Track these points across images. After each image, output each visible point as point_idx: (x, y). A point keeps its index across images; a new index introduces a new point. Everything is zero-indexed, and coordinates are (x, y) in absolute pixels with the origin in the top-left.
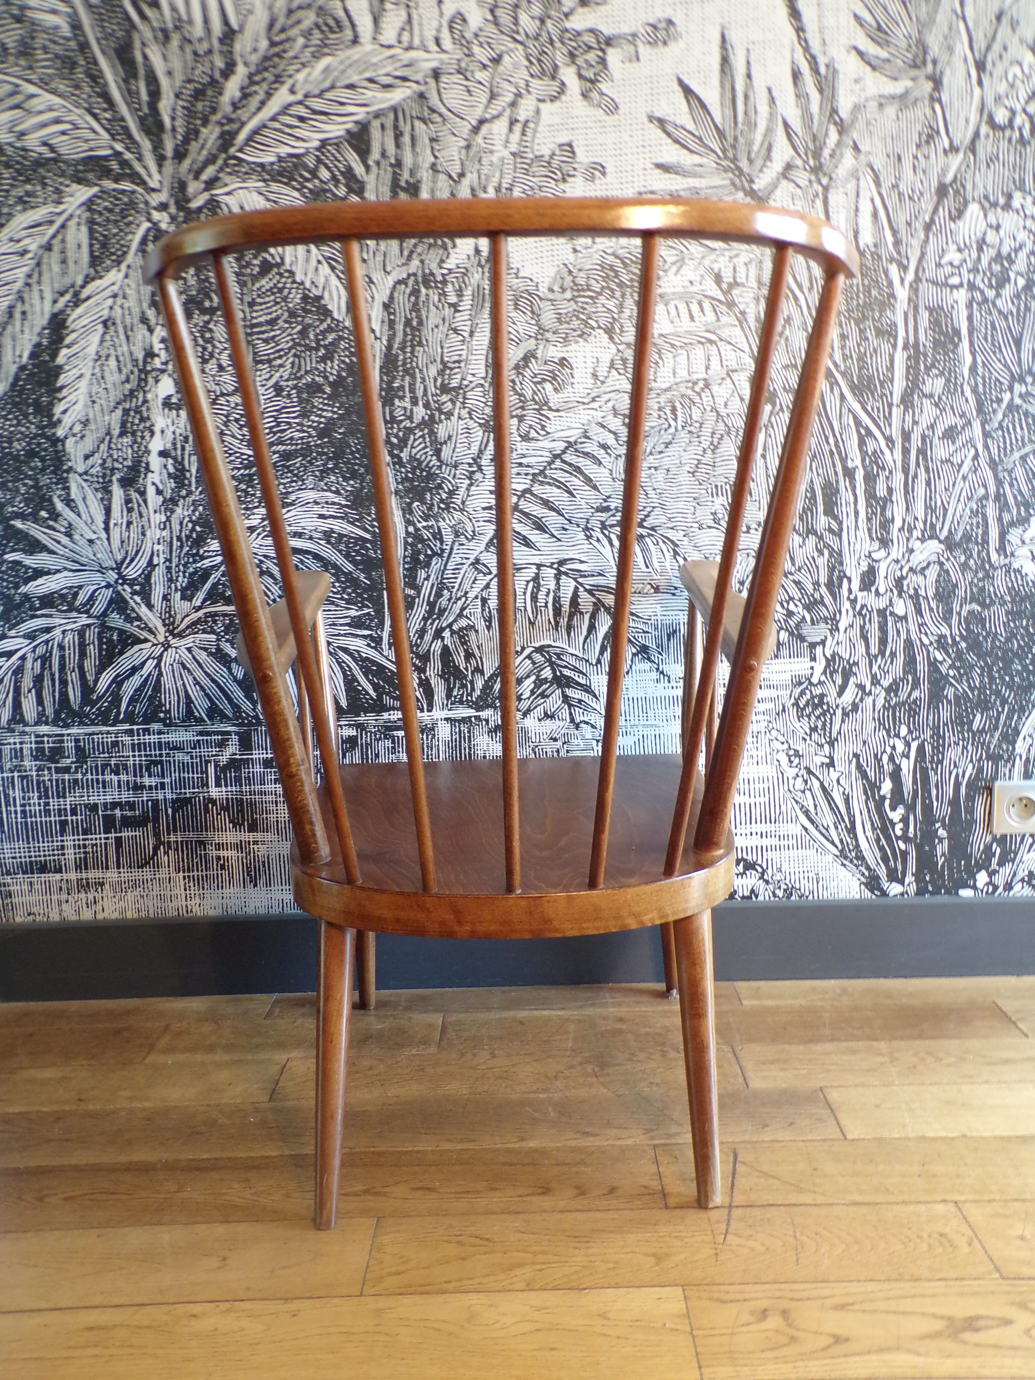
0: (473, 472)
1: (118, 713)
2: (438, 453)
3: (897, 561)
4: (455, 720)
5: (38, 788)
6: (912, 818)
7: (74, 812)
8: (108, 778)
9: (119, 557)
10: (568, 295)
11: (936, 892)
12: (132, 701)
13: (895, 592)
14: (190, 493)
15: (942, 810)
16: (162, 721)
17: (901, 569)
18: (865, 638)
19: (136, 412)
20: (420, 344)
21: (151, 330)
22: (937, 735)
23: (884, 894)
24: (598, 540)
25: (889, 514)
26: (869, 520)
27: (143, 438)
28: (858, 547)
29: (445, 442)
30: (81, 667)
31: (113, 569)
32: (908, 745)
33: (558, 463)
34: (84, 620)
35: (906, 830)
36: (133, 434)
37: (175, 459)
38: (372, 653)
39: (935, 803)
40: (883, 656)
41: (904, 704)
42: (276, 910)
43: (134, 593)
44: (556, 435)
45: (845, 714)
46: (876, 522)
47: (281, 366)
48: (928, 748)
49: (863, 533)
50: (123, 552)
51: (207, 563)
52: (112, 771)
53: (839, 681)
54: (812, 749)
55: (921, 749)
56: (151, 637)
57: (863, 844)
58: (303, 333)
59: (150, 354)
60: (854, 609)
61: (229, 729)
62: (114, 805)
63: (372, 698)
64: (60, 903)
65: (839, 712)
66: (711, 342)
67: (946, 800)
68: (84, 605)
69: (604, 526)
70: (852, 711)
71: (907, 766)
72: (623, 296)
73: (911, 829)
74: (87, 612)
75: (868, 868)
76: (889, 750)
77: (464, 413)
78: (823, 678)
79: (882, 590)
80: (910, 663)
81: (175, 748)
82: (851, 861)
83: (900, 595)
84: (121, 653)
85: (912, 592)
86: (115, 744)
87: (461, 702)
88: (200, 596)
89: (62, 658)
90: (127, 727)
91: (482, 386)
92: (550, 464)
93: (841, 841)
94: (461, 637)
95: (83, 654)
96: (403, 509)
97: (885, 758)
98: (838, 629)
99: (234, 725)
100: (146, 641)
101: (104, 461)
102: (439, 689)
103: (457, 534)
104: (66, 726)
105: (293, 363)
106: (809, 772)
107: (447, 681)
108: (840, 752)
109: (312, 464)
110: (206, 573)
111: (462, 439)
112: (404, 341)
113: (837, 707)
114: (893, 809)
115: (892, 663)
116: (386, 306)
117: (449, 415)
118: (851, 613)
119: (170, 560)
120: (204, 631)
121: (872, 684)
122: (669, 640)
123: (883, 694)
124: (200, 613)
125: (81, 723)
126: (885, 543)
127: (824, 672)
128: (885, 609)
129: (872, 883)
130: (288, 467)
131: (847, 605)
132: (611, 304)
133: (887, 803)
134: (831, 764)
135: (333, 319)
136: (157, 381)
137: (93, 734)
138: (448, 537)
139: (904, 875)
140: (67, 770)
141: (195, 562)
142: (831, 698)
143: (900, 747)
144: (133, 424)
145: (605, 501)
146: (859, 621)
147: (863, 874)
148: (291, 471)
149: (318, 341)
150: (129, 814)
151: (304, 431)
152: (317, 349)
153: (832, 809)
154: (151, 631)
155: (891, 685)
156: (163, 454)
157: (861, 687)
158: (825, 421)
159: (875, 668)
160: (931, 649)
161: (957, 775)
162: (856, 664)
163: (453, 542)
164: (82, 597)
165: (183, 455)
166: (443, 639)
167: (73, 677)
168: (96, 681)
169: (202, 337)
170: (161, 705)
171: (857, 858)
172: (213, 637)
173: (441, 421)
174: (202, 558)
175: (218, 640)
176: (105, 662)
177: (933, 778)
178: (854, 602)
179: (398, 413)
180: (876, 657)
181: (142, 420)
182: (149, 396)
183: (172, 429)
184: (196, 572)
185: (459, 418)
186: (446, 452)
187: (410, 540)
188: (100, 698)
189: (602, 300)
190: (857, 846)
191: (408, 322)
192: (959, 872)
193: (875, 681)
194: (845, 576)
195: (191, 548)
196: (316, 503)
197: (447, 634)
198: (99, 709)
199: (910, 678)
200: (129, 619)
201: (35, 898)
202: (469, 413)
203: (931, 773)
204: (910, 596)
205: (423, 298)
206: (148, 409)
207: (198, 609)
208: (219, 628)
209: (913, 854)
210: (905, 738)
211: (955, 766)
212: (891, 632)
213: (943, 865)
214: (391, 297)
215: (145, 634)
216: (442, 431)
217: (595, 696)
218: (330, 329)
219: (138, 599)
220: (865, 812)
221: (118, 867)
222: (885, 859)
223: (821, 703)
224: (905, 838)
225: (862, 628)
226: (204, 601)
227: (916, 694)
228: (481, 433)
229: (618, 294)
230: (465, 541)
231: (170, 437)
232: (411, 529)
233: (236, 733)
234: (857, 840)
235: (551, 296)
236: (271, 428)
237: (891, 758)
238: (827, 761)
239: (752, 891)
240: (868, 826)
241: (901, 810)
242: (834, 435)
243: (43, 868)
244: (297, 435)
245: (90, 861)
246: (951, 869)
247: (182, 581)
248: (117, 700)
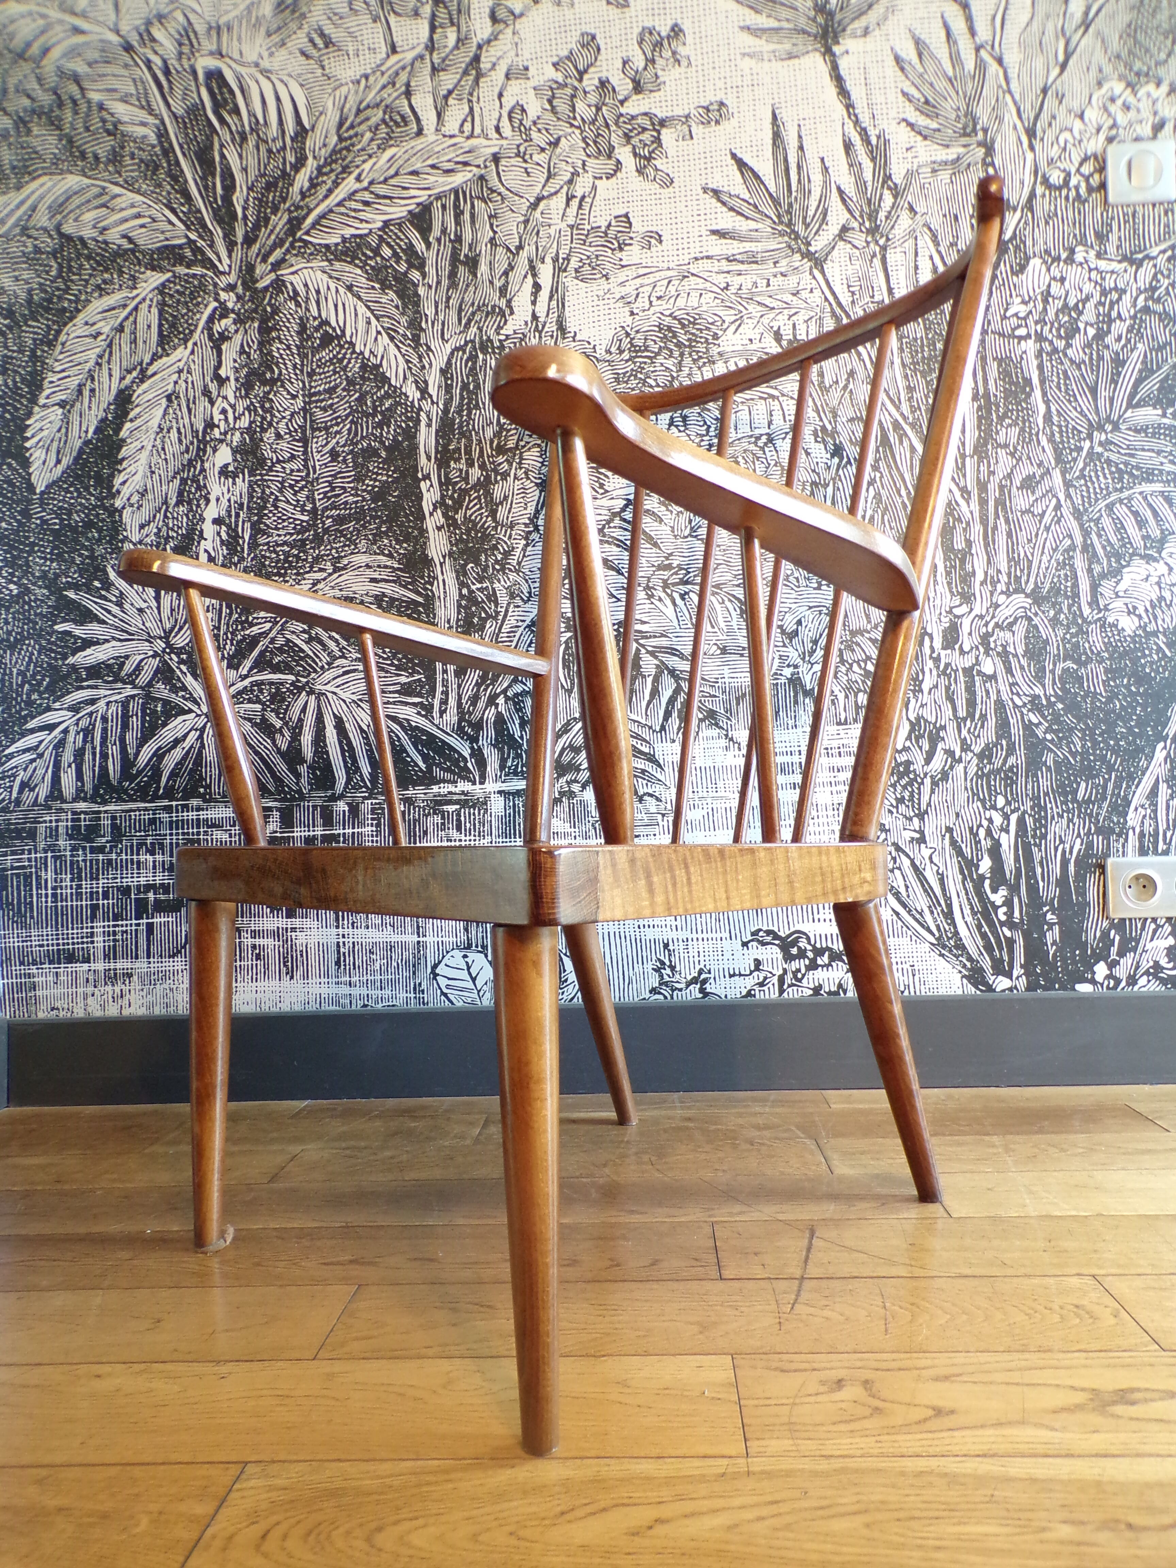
0: (530, 533)
1: (158, 788)
2: (493, 513)
3: (981, 617)
4: (509, 793)
5: (72, 869)
6: (1016, 900)
7: (106, 896)
8: (142, 858)
9: (168, 626)
10: (626, 355)
11: (1048, 988)
12: (173, 775)
13: (982, 650)
14: (241, 559)
15: (1049, 891)
16: (202, 796)
17: (986, 625)
18: (951, 699)
19: (193, 481)
20: (477, 407)
21: (212, 403)
22: (1039, 807)
23: (990, 989)
24: (660, 600)
25: (969, 567)
26: (948, 573)
27: (198, 506)
28: (938, 602)
29: (501, 503)
30: (122, 740)
31: (161, 638)
32: (1006, 817)
33: (617, 521)
34: (129, 691)
35: (1010, 914)
36: (189, 503)
37: (229, 526)
38: (422, 722)
39: (1041, 884)
40: (973, 720)
41: (999, 771)
43: (181, 662)
44: (615, 493)
45: (935, 784)
46: (955, 576)
47: (337, 432)
48: (1029, 821)
49: (942, 588)
50: (172, 621)
51: (255, 630)
52: (147, 851)
53: (926, 747)
54: (900, 823)
55: (1021, 822)
56: (195, 708)
57: (963, 931)
58: (361, 400)
59: (210, 425)
60: (938, 668)
61: (270, 804)
62: (148, 887)
63: (421, 770)
64: (85, 998)
65: (928, 781)
66: (773, 397)
67: (1053, 879)
68: (130, 675)
69: (666, 585)
70: (941, 779)
71: (1007, 842)
72: (682, 355)
73: (1017, 914)
74: (132, 683)
75: (970, 959)
76: (985, 823)
77: (520, 473)
78: (908, 744)
79: (966, 648)
80: (1003, 726)
81: (214, 826)
82: (950, 951)
83: (987, 653)
84: (165, 724)
85: (1000, 649)
86: (152, 821)
87: (516, 773)
88: (248, 664)
89: (105, 730)
90: (166, 803)
91: (539, 446)
92: (609, 522)
93: (938, 927)
94: (515, 704)
95: (125, 726)
96: (457, 572)
97: (982, 833)
98: (921, 691)
99: (276, 800)
100: (190, 711)
101: (159, 530)
102: (492, 758)
103: (512, 596)
104: (105, 802)
105: (350, 430)
106: (898, 849)
107: (501, 750)
108: (933, 826)
109: (365, 528)
110: (254, 641)
111: (517, 499)
112: (461, 405)
113: (926, 775)
114: (995, 890)
115: (982, 726)
116: (443, 372)
117: (505, 476)
118: (935, 672)
119: (219, 629)
120: (250, 701)
121: (962, 750)
122: (738, 704)
123: (975, 761)
124: (246, 682)
125: (120, 800)
126: (967, 598)
127: (909, 738)
128: (972, 668)
129: (975, 976)
130: (341, 532)
131: (930, 664)
132: (669, 363)
133: (987, 883)
134: (922, 840)
135: (390, 385)
136: (215, 450)
137: (131, 810)
138: (503, 600)
139: (1011, 967)
140: (101, 850)
141: (243, 629)
142: (918, 766)
143: (998, 819)
144: (189, 492)
145: (667, 558)
146: (944, 681)
147: (964, 966)
148: (345, 536)
149: (375, 408)
150: (162, 897)
151: (358, 495)
152: (374, 415)
153: (925, 891)
154: (195, 702)
155: (983, 751)
156: (217, 521)
157: (950, 753)
158: (895, 472)
159: (964, 732)
160: (1025, 711)
161: (1064, 852)
162: (944, 728)
163: (509, 604)
164: (128, 667)
165: (237, 522)
166: (497, 705)
167: (114, 750)
168: (137, 755)
169: (262, 407)
170: (201, 779)
171: (957, 947)
172: (258, 707)
173: (497, 482)
174: (251, 625)
175: (264, 710)
176: (148, 733)
177: (1037, 855)
178: (937, 660)
179: (454, 474)
180: (964, 720)
181: (199, 488)
182: (207, 465)
183: (227, 496)
184: (244, 638)
185: (515, 478)
186: (502, 513)
187: (463, 603)
188: (139, 772)
189: (660, 359)
190: (956, 933)
191: (465, 386)
192: (1075, 962)
193: (965, 747)
194: (926, 633)
195: (240, 615)
196: (368, 566)
197: (501, 700)
198: (138, 784)
199: (1004, 742)
200: (174, 690)
201: (60, 990)
202: (526, 473)
203: (1035, 850)
204: (998, 654)
205: (480, 362)
206: (205, 477)
207: (244, 678)
208: (265, 697)
209: (1020, 942)
210: (1002, 809)
211: (1062, 842)
212: (980, 693)
213: (1055, 955)
214: (449, 362)
215: (190, 705)
216: (498, 492)
217: (659, 766)
218: (387, 396)
219: (184, 668)
220: (963, 894)
221: (149, 957)
222: (989, 948)
223: (907, 772)
224: (1010, 923)
225: (948, 688)
226: (251, 669)
227: (1011, 761)
228: (537, 493)
229: (676, 354)
230: (521, 603)
231: (224, 503)
232: (465, 591)
233: (278, 809)
234: (955, 927)
235: (608, 357)
236: (325, 493)
237: (989, 833)
238: (917, 836)
239: (840, 986)
240: (967, 911)
241: (1003, 892)
242: (906, 488)
243: (71, 958)
244: (351, 499)
245: (119, 949)
246: (1064, 960)
247: (230, 649)
248: (157, 773)
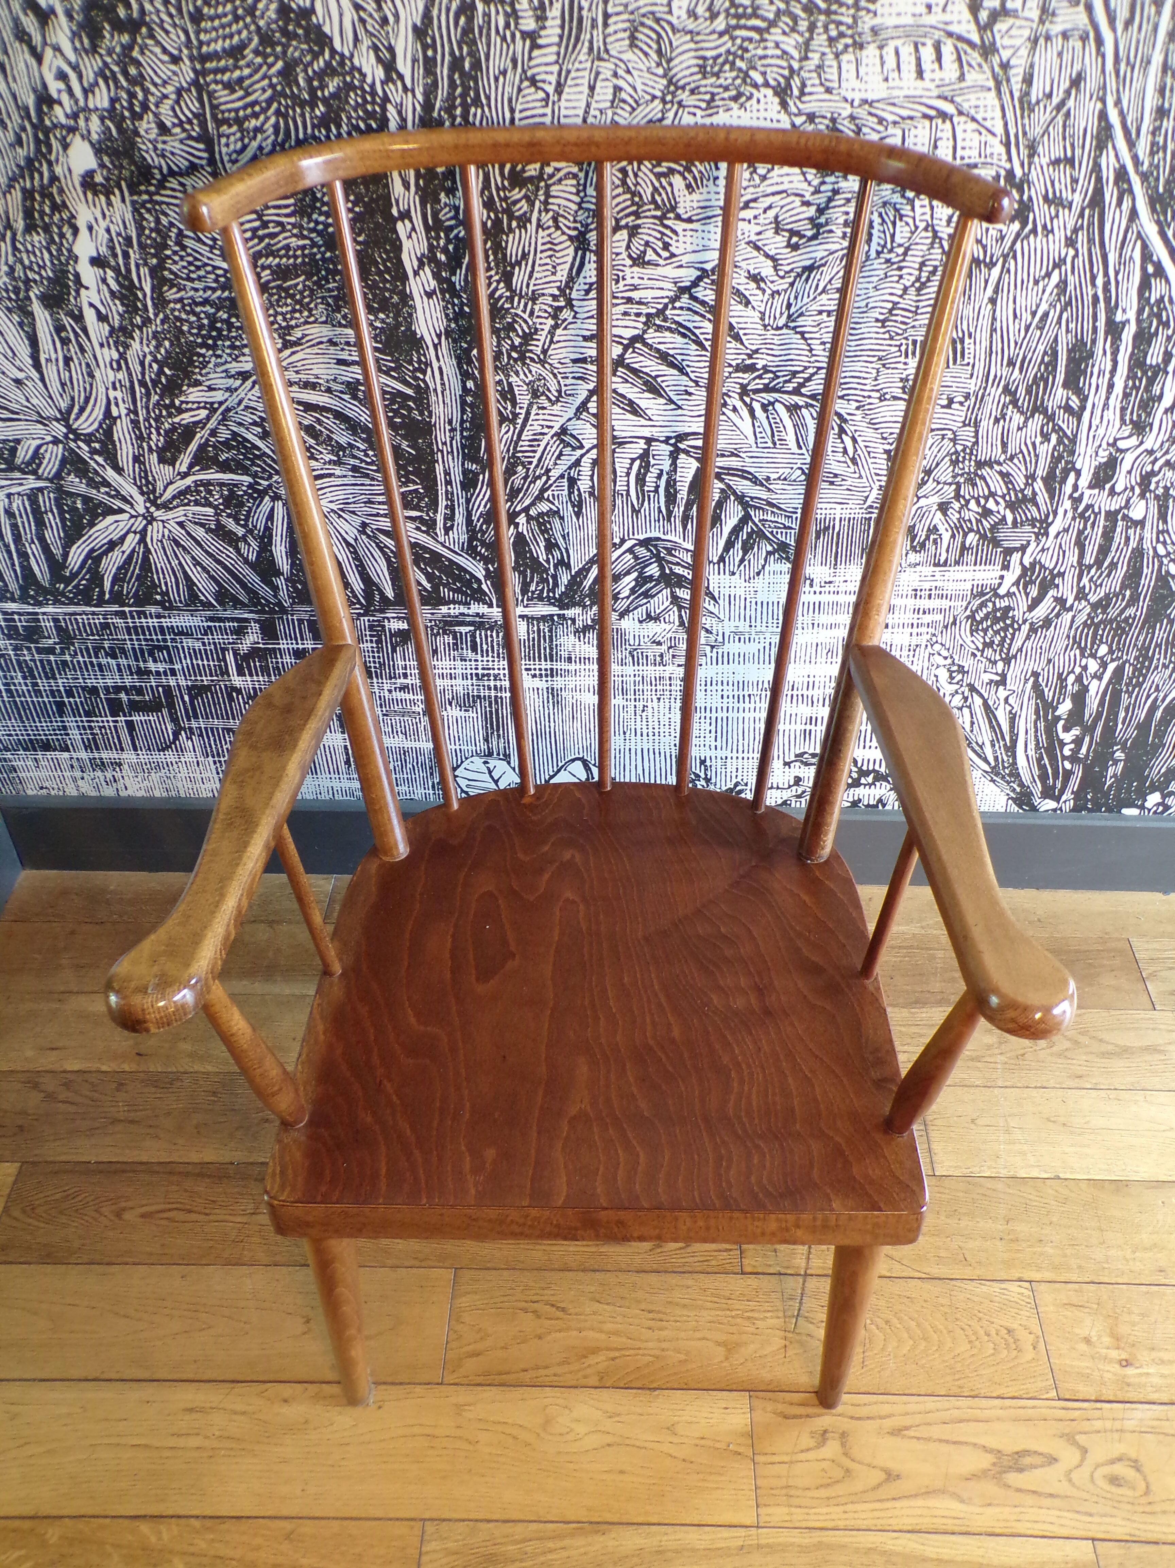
0: (560, 309)
1: (102, 593)
2: (507, 278)
3: (1151, 452)
4: (533, 618)
5: (21, 668)
6: (1087, 739)
7: (70, 694)
8: (104, 661)
9: (63, 405)
10: (720, 24)
11: (1095, 810)
12: (116, 580)
13: (1137, 490)
14: (147, 321)
15: (1125, 731)
16: (160, 603)
17: (1153, 463)
18: (1081, 545)
19: (43, 195)
20: (477, 102)
21: (39, 59)
22: (1145, 656)
23: (1034, 809)
24: (735, 409)
25: (1157, 391)
26: (1126, 395)
27: (62, 236)
28: (1101, 431)
29: (519, 263)
30: (42, 539)
31: (57, 420)
32: (1104, 665)
33: (685, 300)
34: (32, 483)
35: (1076, 751)
36: (47, 229)
37: (116, 270)
38: (424, 539)
39: (1120, 726)
40: (1100, 567)
41: (1111, 621)
42: (325, 796)
43: (94, 451)
44: (685, 259)
45: (1033, 630)
46: (1135, 399)
47: (258, 130)
48: (1128, 670)
49: (1113, 415)
50: (67, 399)
51: (186, 418)
52: (107, 654)
53: (1034, 592)
54: (981, 666)
55: (1119, 672)
56: (127, 507)
57: (1021, 761)
58: (287, 74)
59: (45, 100)
60: (1075, 509)
61: (246, 616)
62: (118, 689)
63: (425, 590)
64: (75, 780)
65: (1025, 628)
66: (944, 116)
67: (1134, 723)
68: (28, 464)
69: (744, 391)
70: (1042, 627)
71: (1095, 688)
72: (812, 28)
73: (1084, 750)
74: (34, 472)
75: (1021, 785)
76: (1078, 670)
77: (546, 218)
78: (1014, 589)
79: (1119, 488)
80: (1134, 576)
81: (181, 633)
82: (1003, 778)
83: (1142, 496)
84: (92, 524)
85: (1160, 491)
86: (105, 626)
87: (540, 598)
88: (184, 462)
89: (14, 527)
90: (116, 608)
91: (575, 176)
92: (673, 300)
93: (996, 759)
94: (540, 525)
95: (40, 523)
96: (459, 358)
97: (1071, 678)
98: (1047, 534)
99: (251, 612)
100: (121, 511)
101: (12, 269)
102: (513, 581)
103: (535, 394)
104: (40, 604)
105: (276, 127)
106: (972, 688)
107: (523, 574)
108: (1015, 671)
109: (321, 287)
110: (189, 432)
111: (542, 258)
112: (451, 97)
113: (1025, 622)
114: (1066, 729)
115: (1108, 575)
116: (420, 32)
117: (524, 221)
118: (1070, 515)
119: (136, 413)
120: (197, 503)
121: (1077, 598)
122: (818, 537)
123: (1088, 609)
124: (189, 481)
125: (56, 602)
126: (1140, 428)
127: (1017, 583)
128: (1117, 512)
129: (1023, 799)
130: (286, 290)
131: (1067, 504)
132: (790, 43)
133: (1062, 723)
134: (1003, 682)
135: (333, 51)
136: (66, 146)
137: (75, 614)
138: (523, 398)
139: (1062, 792)
140: (51, 651)
141: (170, 415)
142: (1018, 614)
143: (1093, 666)
144: (42, 213)
145: (750, 357)
146: (1078, 524)
147: (1014, 790)
148: (293, 297)
149: (312, 91)
150: (137, 698)
151: (304, 237)
152: (313, 105)
153: (992, 727)
154: (124, 499)
155: (1101, 600)
156: (97, 262)
157: (1061, 601)
158: (1097, 251)
159: (1085, 580)
160: (1165, 561)
161: (1156, 699)
162: (1062, 575)
163: (531, 405)
164: (23, 454)
165: (127, 265)
166: (517, 525)
167: (34, 550)
168: (66, 555)
169: (125, 73)
170: (154, 586)
171: (1011, 775)
172: (210, 511)
173: (511, 230)
174: (180, 411)
175: (216, 514)
176: (72, 536)
177: (1125, 700)
178: (1077, 501)
179: (445, 214)
180: (1090, 567)
181: (55, 207)
182: (58, 170)
183: (103, 224)
184: (173, 429)
185: (539, 226)
186: (519, 278)
187: (469, 399)
188: (74, 575)
189: (775, 35)
190: (1015, 763)
191: (456, 64)
192: (1129, 791)
193: (1081, 595)
194: (1074, 468)
195: (162, 397)
196: (331, 342)
197: (522, 519)
198: (76, 587)
199: (1128, 593)
200: (92, 483)
201: (44, 773)
202: (555, 219)
203: (1125, 696)
204: (1157, 497)
205: (479, 20)
206: (61, 191)
207: (184, 475)
208: (216, 498)
209: (1079, 772)
210: (1102, 658)
211: (1157, 689)
212: (1118, 538)
213: (1111, 786)
214: (427, 16)
215: (118, 504)
216: (513, 246)
217: (714, 598)
218: (329, 71)
219: (100, 460)
220: (1032, 732)
221: (135, 749)
222: (1044, 777)
223: (1005, 617)
224: (1074, 758)
225: (1080, 533)
226: (191, 466)
227: (1131, 611)
228: (571, 251)
229: (803, 25)
230: (547, 404)
231: (103, 236)
232: (470, 384)
233: (256, 621)
234: (1015, 758)
235: (691, 25)
236: (254, 230)
237: (1079, 679)
238: (998, 678)
239: (880, 801)
240: (1032, 746)
241: (1076, 731)
242: (1106, 274)
243: (47, 747)
244: (294, 242)
245: (100, 742)
246: (1119, 790)
247: (157, 440)
248: (97, 578)
